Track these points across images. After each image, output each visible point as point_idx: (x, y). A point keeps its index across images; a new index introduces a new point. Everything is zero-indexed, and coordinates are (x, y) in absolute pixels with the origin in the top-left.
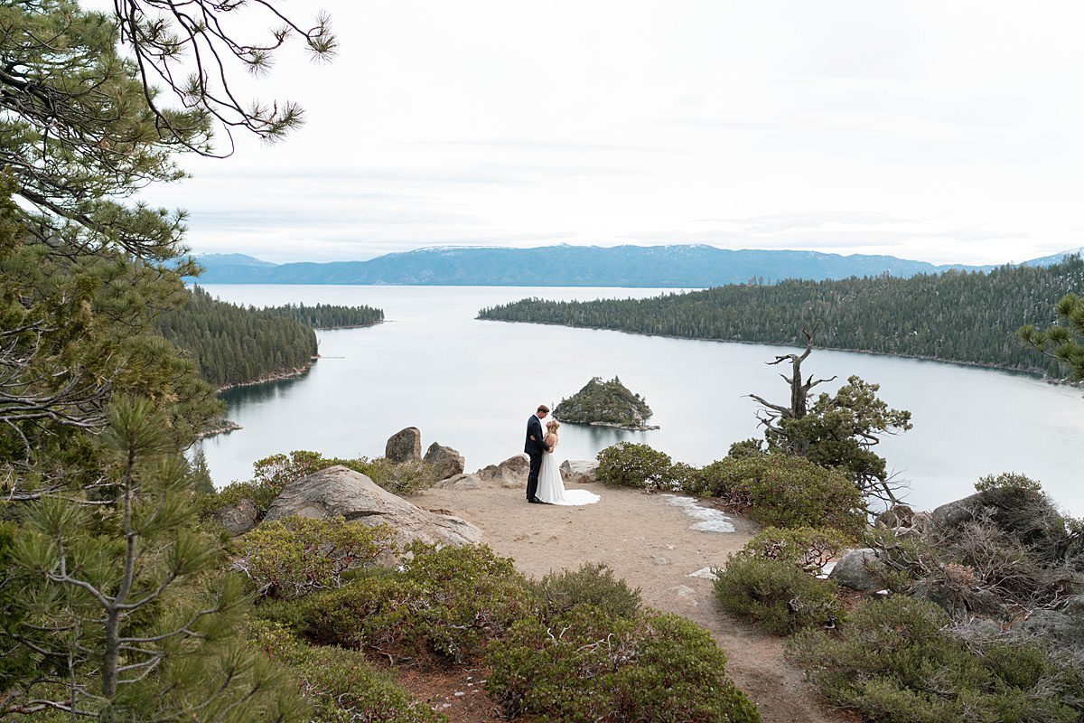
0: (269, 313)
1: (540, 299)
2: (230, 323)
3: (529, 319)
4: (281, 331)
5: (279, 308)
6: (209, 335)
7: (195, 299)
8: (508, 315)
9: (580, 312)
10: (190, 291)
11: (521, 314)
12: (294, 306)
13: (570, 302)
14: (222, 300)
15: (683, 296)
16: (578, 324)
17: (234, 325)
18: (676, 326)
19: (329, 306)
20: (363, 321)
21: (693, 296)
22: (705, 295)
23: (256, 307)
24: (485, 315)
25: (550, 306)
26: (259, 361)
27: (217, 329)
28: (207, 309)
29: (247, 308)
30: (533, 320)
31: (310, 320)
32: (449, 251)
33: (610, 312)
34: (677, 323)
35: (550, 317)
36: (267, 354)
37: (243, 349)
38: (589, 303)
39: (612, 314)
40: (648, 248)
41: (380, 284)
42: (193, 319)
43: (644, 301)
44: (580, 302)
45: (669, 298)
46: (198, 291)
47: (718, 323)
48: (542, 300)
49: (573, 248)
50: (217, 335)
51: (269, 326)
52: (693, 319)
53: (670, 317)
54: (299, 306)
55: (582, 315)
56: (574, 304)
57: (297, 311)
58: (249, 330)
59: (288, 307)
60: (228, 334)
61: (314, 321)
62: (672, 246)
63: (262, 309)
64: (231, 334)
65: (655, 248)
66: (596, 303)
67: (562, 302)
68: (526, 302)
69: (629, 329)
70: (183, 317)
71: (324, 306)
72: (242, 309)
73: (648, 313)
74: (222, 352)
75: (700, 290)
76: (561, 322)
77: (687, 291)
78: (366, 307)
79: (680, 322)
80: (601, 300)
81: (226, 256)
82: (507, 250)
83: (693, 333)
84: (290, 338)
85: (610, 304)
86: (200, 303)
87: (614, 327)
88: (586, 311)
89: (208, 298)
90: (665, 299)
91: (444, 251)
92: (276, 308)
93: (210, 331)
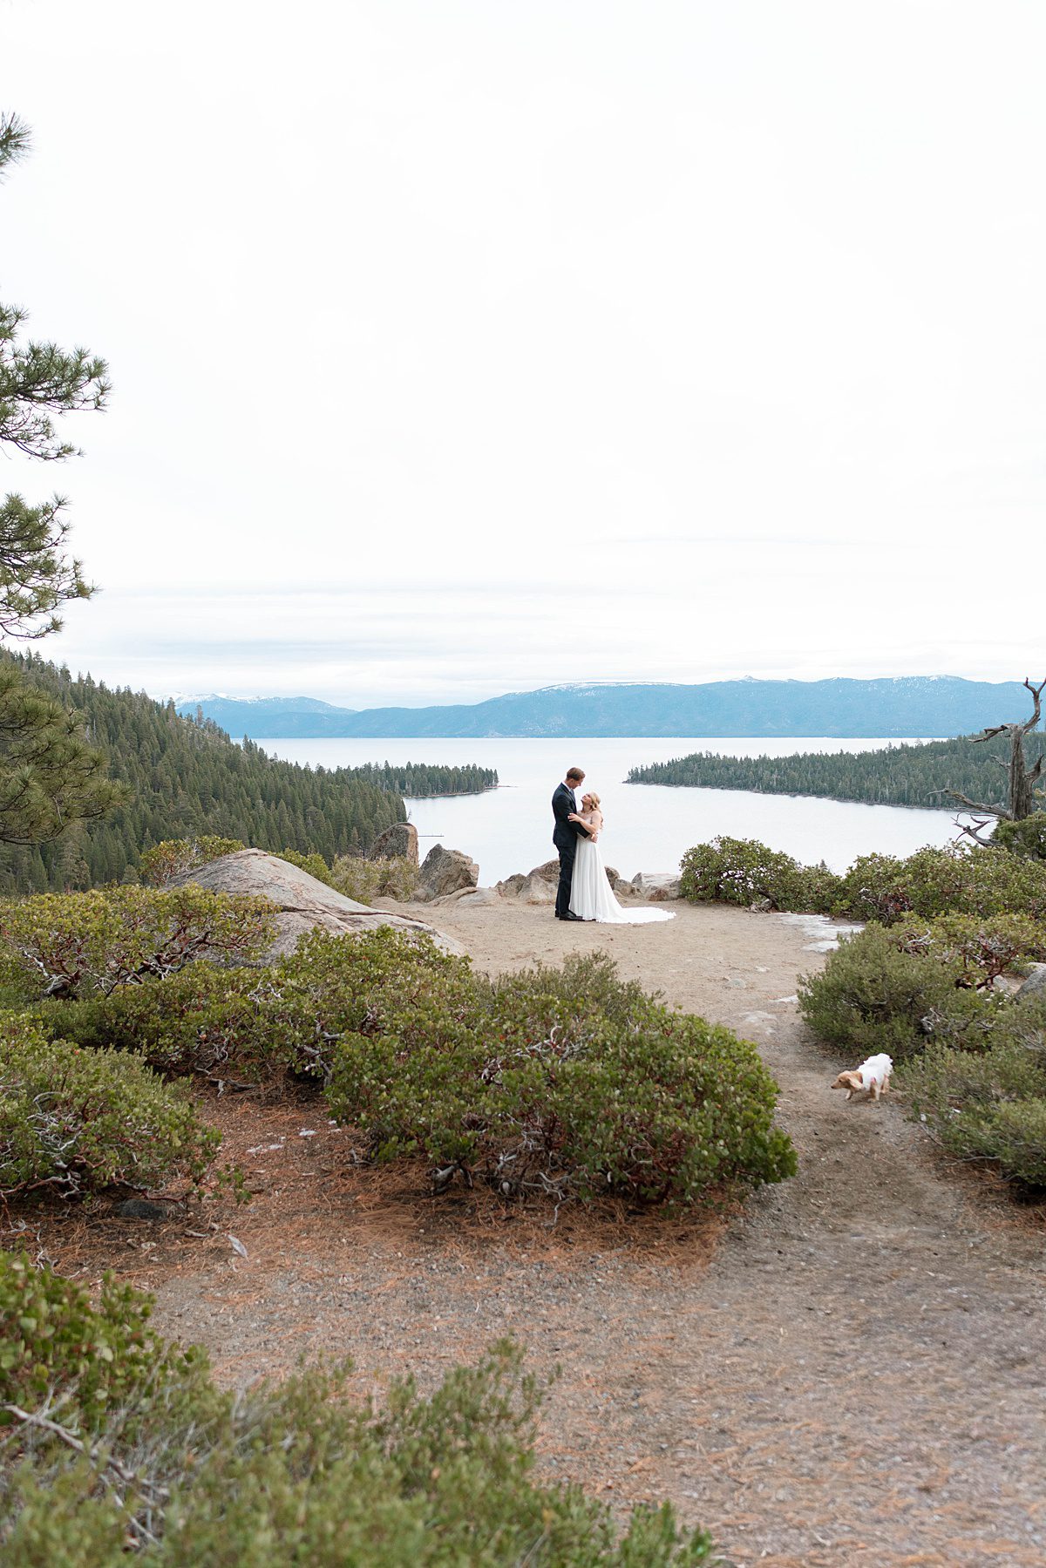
0: (343, 776)
1: (714, 754)
2: (290, 789)
3: (699, 781)
4: (358, 800)
5: (356, 769)
6: (261, 806)
7: (244, 757)
8: (669, 777)
9: (772, 772)
10: (238, 747)
11: (687, 776)
12: (377, 766)
13: (757, 758)
14: (281, 758)
15: (920, 748)
16: (769, 789)
17: (296, 794)
18: (909, 791)
19: (423, 765)
20: (470, 785)
21: (936, 749)
22: (952, 747)
23: (326, 768)
24: (638, 777)
25: (729, 763)
26: (328, 841)
27: (273, 797)
28: (259, 770)
29: (314, 769)
30: (704, 784)
31: (397, 786)
32: (588, 690)
33: (815, 772)
34: (910, 787)
35: (730, 780)
36: (338, 832)
37: (307, 824)
38: (785, 759)
39: (817, 775)
40: (869, 682)
41: (493, 736)
42: (241, 784)
43: (863, 756)
44: (772, 758)
45: (899, 752)
46: (249, 747)
47: (971, 786)
48: (718, 755)
49: (761, 684)
50: (273, 806)
51: (341, 794)
52: (935, 780)
53: (901, 778)
54: (382, 767)
55: (774, 776)
56: (764, 761)
57: (380, 773)
58: (315, 800)
59: (368, 767)
60: (286, 804)
61: (402, 786)
62: (903, 679)
63: (334, 770)
64: (291, 804)
65: (879, 682)
66: (795, 759)
67: (746, 759)
68: (695, 759)
69: (842, 796)
70: (228, 781)
71: (416, 766)
72: (307, 771)
73: (868, 773)
74: (279, 829)
75: (945, 740)
76: (744, 786)
77: (926, 742)
78: (474, 767)
79: (915, 785)
80: (801, 755)
81: (287, 700)
82: (670, 687)
83: (934, 801)
84: (370, 809)
85: (813, 760)
86: (252, 762)
87: (820, 793)
88: (780, 770)
89: (262, 756)
90: (894, 753)
91: (581, 690)
92: (352, 769)
93: (264, 799)
